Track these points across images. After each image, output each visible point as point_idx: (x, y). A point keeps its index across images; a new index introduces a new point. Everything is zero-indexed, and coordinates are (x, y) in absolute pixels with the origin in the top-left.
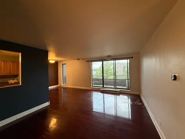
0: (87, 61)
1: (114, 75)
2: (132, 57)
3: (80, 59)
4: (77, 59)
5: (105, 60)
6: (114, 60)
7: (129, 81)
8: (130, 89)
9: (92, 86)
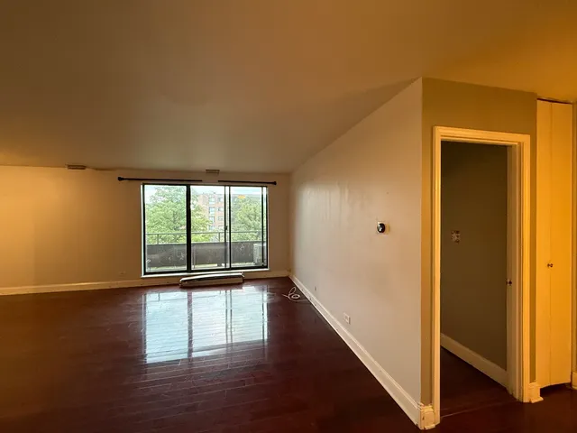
0: (120, 179)
1: (226, 229)
2: (275, 183)
3: (83, 168)
4: (70, 167)
5: (199, 182)
6: (225, 186)
7: (265, 245)
8: (266, 267)
9: (145, 274)
